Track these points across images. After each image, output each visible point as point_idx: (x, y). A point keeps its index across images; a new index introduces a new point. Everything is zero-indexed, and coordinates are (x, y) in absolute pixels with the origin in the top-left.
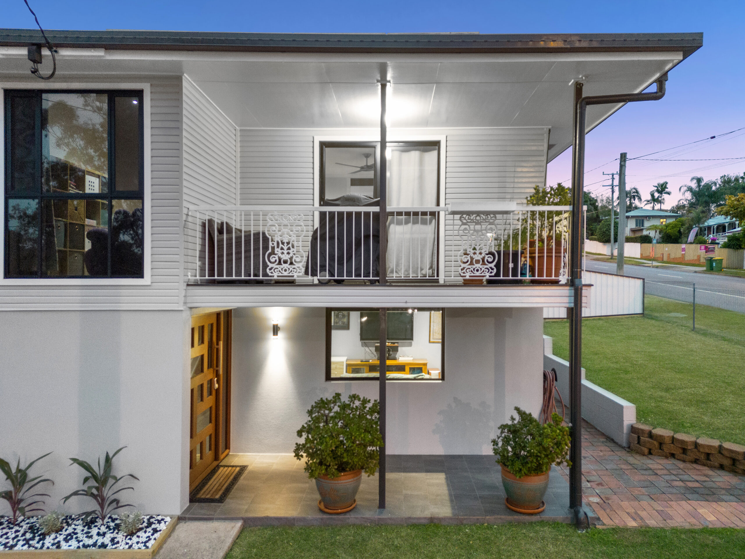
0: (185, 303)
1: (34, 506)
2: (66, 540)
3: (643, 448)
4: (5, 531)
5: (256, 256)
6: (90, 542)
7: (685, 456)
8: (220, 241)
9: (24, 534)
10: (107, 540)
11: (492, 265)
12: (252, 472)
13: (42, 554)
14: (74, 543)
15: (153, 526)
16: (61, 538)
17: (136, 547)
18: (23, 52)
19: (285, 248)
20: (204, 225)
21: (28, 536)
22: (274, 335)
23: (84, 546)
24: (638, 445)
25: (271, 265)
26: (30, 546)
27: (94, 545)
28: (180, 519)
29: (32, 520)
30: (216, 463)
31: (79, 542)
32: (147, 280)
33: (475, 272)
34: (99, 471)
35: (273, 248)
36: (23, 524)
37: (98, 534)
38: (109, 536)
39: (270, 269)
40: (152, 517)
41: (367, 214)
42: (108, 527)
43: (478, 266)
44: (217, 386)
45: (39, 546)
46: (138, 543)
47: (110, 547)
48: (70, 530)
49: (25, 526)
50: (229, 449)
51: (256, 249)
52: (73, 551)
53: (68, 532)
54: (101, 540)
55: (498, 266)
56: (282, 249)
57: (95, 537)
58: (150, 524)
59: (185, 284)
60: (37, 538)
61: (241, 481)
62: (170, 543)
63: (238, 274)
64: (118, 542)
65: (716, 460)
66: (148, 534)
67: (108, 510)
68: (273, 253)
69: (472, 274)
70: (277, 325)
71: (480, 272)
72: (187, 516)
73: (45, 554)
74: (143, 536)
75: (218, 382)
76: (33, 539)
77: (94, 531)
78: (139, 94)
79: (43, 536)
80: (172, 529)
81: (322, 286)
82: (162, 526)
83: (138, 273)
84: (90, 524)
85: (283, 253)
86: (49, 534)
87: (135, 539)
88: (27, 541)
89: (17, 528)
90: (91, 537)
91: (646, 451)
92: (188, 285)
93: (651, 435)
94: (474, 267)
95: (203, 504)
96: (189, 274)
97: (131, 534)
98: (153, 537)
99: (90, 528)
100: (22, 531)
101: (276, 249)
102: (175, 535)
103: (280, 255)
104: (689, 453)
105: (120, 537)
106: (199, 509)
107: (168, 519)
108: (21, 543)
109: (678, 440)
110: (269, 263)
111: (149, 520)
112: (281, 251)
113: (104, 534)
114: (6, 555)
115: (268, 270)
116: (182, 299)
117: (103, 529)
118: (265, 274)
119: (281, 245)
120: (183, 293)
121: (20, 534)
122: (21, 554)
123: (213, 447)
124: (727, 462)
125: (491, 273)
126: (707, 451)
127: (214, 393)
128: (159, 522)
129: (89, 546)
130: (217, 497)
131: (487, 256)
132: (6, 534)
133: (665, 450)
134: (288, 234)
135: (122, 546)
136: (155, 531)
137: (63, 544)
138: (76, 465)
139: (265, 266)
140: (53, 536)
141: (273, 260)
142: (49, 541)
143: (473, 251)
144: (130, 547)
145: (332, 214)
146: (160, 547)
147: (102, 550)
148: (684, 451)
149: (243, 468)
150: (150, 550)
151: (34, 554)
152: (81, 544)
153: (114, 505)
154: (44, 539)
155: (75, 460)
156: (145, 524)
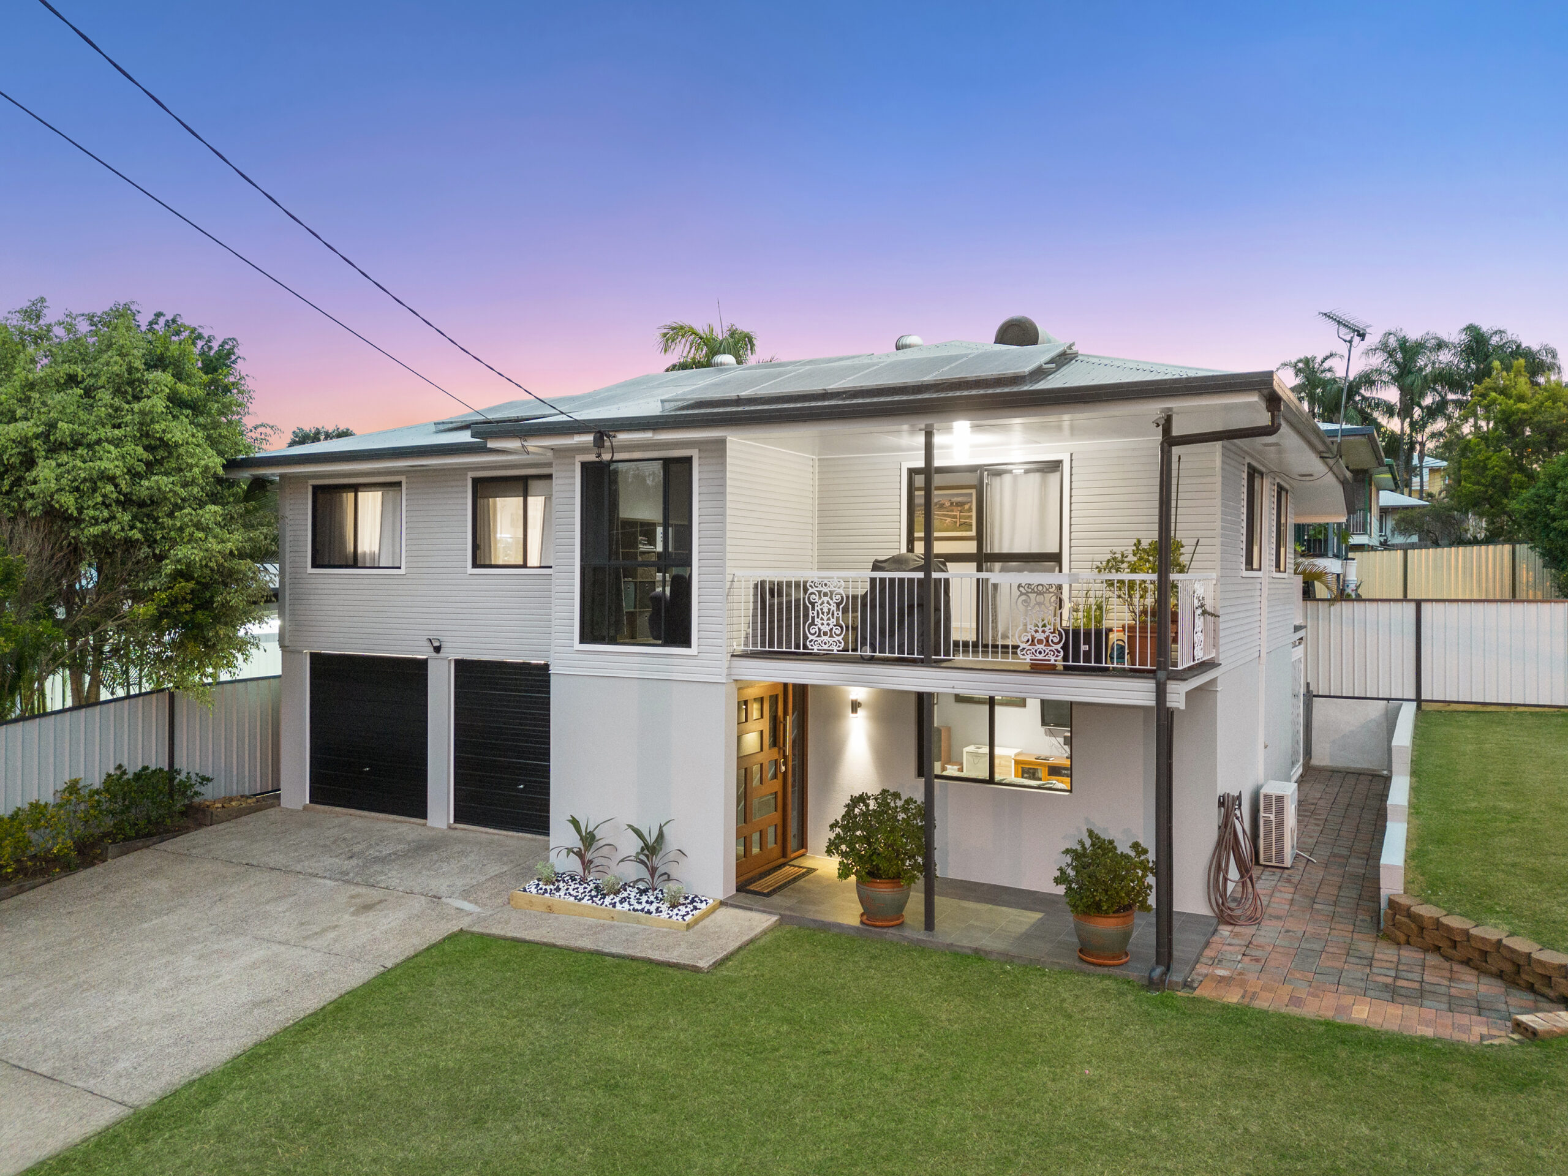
0: (729, 675)
1: (600, 868)
2: (621, 902)
3: (1398, 933)
4: (577, 886)
5: (797, 625)
6: (639, 907)
7: (1454, 952)
8: (772, 606)
9: (590, 891)
10: (653, 908)
11: (1059, 647)
12: (819, 876)
13: (601, 909)
14: (626, 905)
15: (695, 904)
16: (617, 900)
17: (674, 918)
18: (589, 438)
19: (825, 618)
20: (756, 586)
21: (593, 893)
22: (853, 712)
23: (634, 909)
24: (1392, 929)
25: (811, 637)
26: (593, 902)
27: (642, 910)
28: (722, 904)
29: (598, 882)
30: (782, 860)
31: (630, 905)
32: (693, 650)
33: (1038, 654)
34: (651, 840)
35: (813, 618)
36: (591, 883)
37: (647, 902)
38: (655, 905)
39: (810, 642)
40: (696, 896)
41: (911, 580)
42: (657, 898)
43: (1041, 647)
44: (783, 768)
45: (600, 903)
46: (677, 914)
47: (654, 914)
48: (625, 894)
49: (592, 885)
50: (806, 848)
51: (797, 617)
52: (624, 912)
53: (623, 896)
54: (648, 907)
55: (1065, 648)
56: (822, 619)
57: (644, 904)
58: (693, 901)
59: (729, 655)
60: (599, 897)
61: (801, 883)
62: (707, 922)
63: (789, 646)
64: (661, 912)
65: (1495, 963)
66: (688, 909)
67: (657, 881)
68: (813, 623)
69: (1034, 657)
70: (856, 701)
71: (1043, 655)
72: (729, 902)
73: (604, 910)
74: (683, 910)
75: (785, 764)
76: (596, 896)
77: (644, 898)
78: (688, 460)
79: (604, 896)
80: (713, 910)
81: (863, 663)
82: (703, 906)
83: (686, 642)
84: (642, 892)
85: (822, 624)
86: (608, 894)
87: (676, 911)
88: (592, 897)
89: (586, 885)
90: (641, 903)
91: (1402, 938)
92: (732, 656)
93: (1410, 915)
94: (1036, 648)
95: (750, 895)
96: (735, 643)
97: (673, 906)
98: (691, 913)
99: (641, 895)
100: (589, 889)
101: (816, 620)
102: (713, 916)
103: (820, 626)
104: (1458, 945)
105: (664, 907)
106: (743, 898)
107: (710, 901)
108: (587, 898)
109: (1443, 924)
110: (809, 635)
111: (693, 898)
112: (821, 622)
113: (652, 902)
114: (575, 904)
115: (808, 643)
116: (725, 671)
117: (652, 898)
118: (805, 647)
119: (821, 615)
120: (726, 665)
121: (587, 890)
122: (584, 906)
123: (779, 841)
124: (1508, 967)
125: (1057, 656)
126: (1480, 946)
127: (780, 776)
128: (702, 902)
129: (637, 910)
130: (766, 891)
131: (1051, 636)
132: (577, 888)
133: (1427, 938)
134: (828, 603)
135: (664, 915)
136: (695, 908)
137: (618, 904)
138: (630, 830)
139: (806, 638)
140: (612, 896)
141: (813, 631)
142: (608, 900)
143: (1034, 629)
144: (670, 917)
145: (882, 580)
146: (696, 922)
147: (647, 915)
148: (1454, 944)
149: (811, 870)
150: (686, 923)
151: (594, 908)
152: (632, 907)
153: (665, 877)
154: (604, 898)
155: (630, 826)
156: (688, 901)
